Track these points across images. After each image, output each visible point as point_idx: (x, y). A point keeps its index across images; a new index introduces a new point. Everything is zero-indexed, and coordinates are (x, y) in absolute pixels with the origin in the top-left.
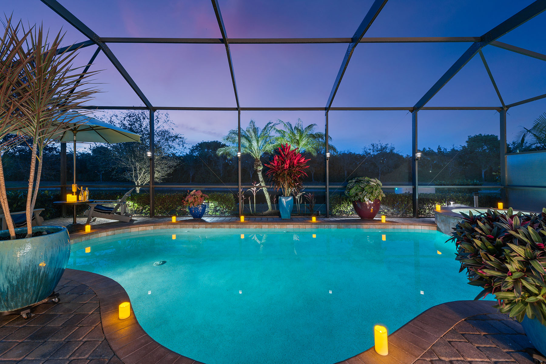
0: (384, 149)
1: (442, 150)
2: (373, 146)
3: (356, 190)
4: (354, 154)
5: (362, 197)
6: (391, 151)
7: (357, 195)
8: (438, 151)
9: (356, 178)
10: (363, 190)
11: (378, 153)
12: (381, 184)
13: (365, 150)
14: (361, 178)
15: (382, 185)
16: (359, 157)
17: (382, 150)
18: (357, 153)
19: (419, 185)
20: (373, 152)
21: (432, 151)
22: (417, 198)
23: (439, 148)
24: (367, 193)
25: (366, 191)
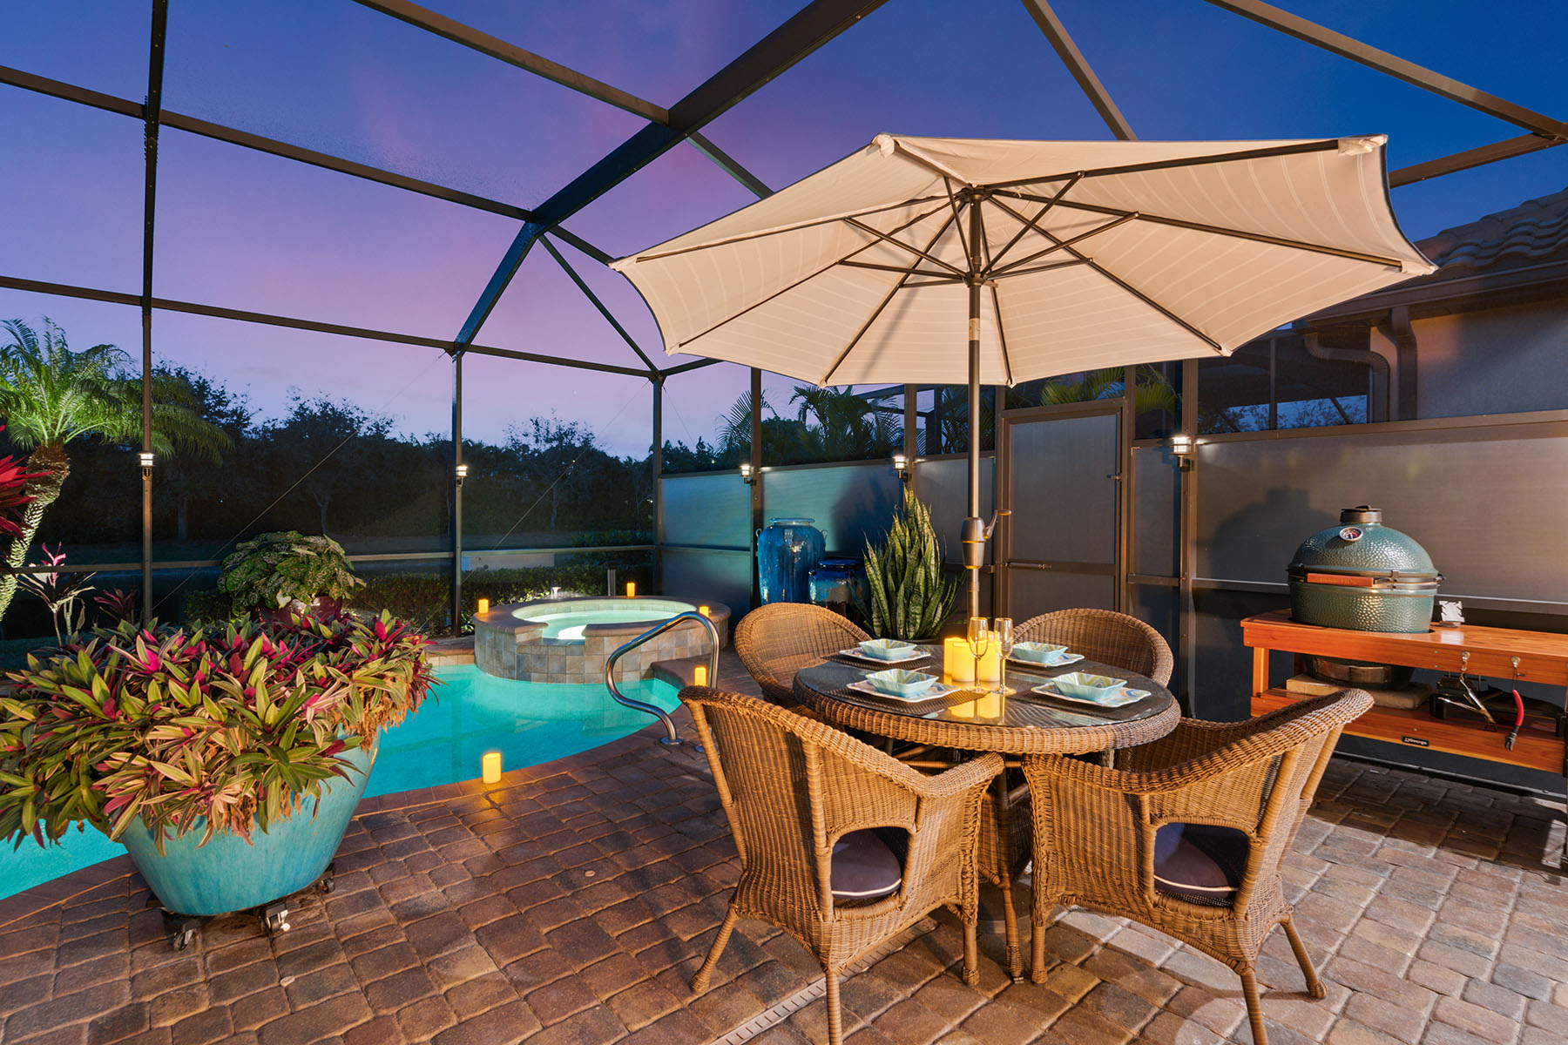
0: (566, 434)
1: (706, 450)
2: (537, 424)
3: (249, 573)
4: (480, 445)
5: (267, 593)
6: (586, 442)
7: (250, 586)
8: (699, 451)
9: (263, 536)
10: (271, 570)
11: (552, 447)
12: (342, 552)
13: (513, 434)
14: (272, 537)
15: (345, 555)
16: (493, 456)
17: (560, 439)
18: (488, 443)
19: (463, 550)
20: (537, 441)
21: (686, 450)
22: (459, 583)
23: (701, 445)
24: (285, 580)
25: (281, 576)
